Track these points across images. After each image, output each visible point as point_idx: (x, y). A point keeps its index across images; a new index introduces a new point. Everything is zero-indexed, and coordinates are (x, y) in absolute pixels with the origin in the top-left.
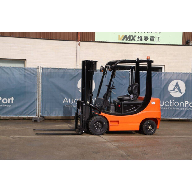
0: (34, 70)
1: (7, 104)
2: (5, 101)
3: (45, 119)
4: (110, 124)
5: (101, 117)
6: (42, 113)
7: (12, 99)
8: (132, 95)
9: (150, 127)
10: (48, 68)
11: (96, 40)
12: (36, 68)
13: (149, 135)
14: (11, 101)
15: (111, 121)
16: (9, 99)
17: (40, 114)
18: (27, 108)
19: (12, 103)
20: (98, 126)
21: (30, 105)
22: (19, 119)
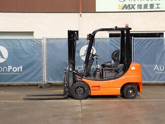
0: (40, 40)
1: (17, 72)
2: (15, 69)
3: (52, 85)
4: (91, 89)
5: (82, 83)
6: (48, 79)
7: (21, 68)
8: (113, 62)
9: (131, 91)
10: (52, 39)
11: (97, 11)
12: (41, 39)
13: (130, 99)
14: (20, 69)
15: (92, 87)
16: (18, 68)
17: (46, 80)
18: (35, 75)
19: (21, 71)
20: (80, 91)
21: (37, 73)
22: (30, 85)
